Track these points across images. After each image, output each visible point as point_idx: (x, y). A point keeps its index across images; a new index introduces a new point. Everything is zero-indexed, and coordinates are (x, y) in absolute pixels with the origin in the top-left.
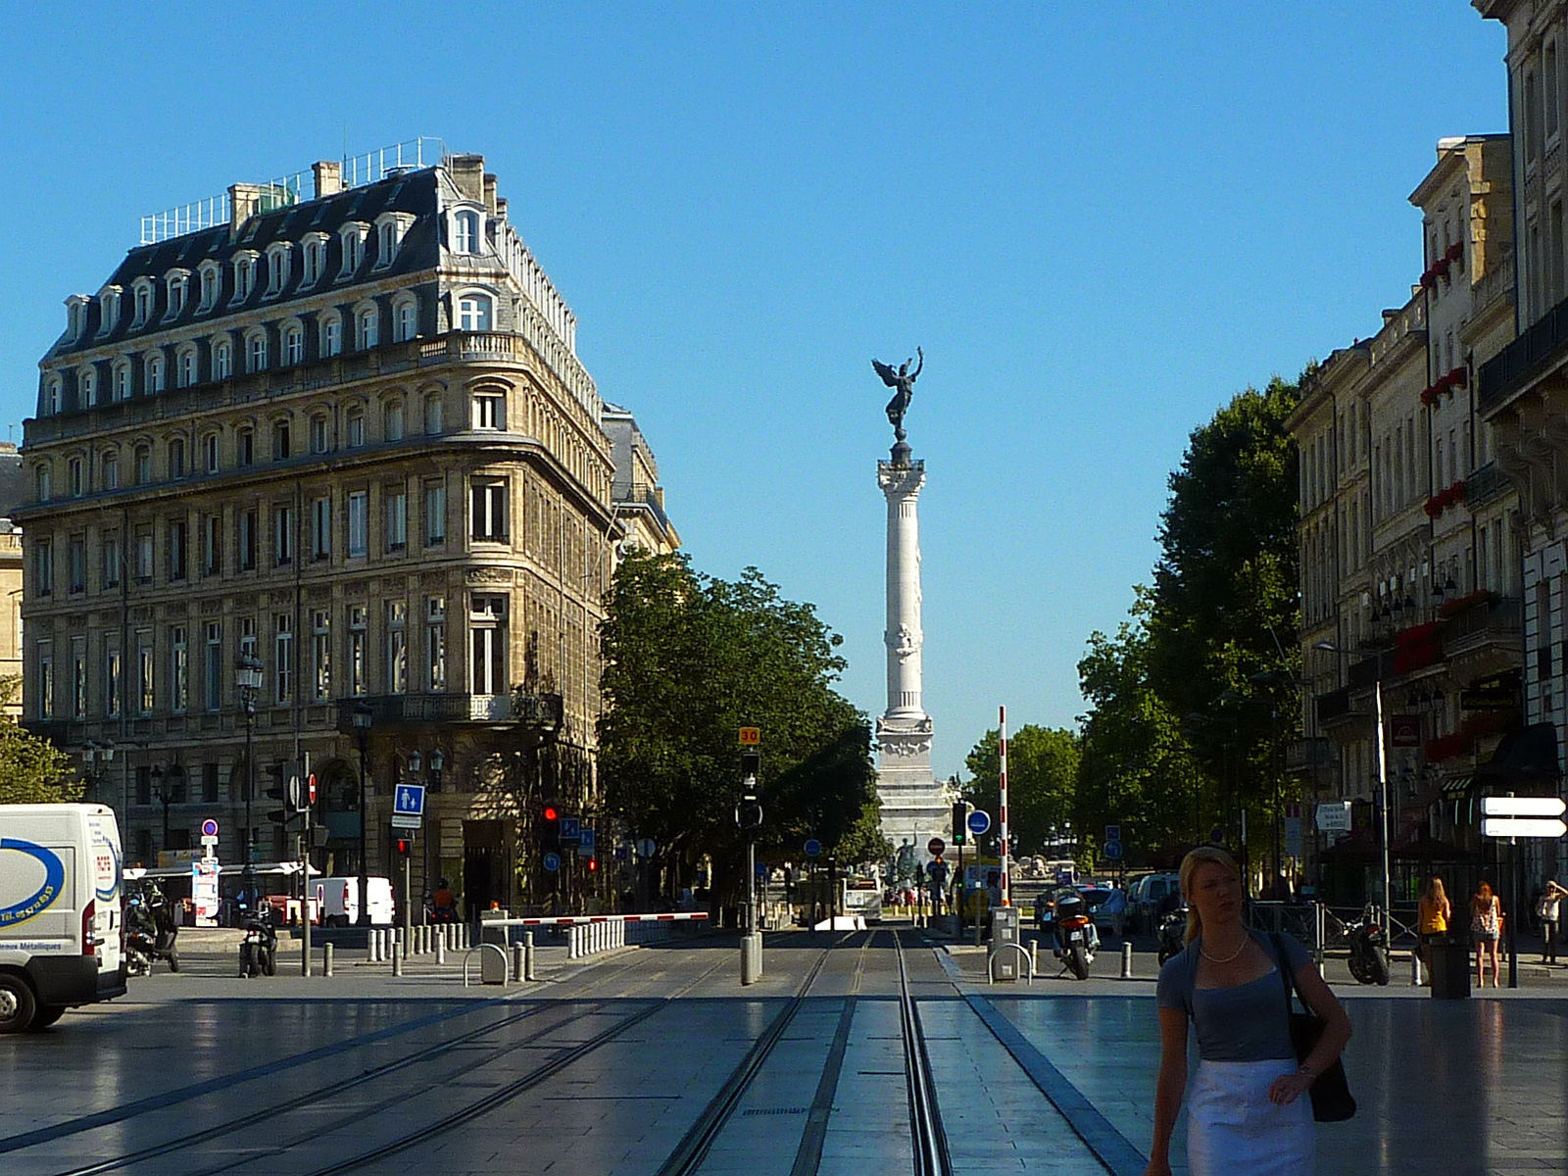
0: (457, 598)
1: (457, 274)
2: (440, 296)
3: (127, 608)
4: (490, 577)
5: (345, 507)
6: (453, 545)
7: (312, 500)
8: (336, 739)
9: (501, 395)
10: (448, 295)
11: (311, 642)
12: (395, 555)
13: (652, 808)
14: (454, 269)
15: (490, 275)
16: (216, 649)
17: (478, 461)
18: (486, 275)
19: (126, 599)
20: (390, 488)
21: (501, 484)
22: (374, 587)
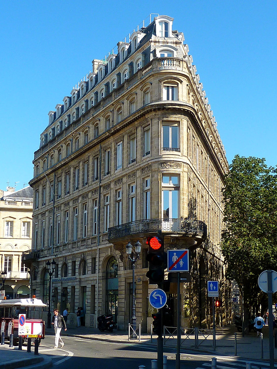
0: (156, 176)
1: (159, 42)
2: (151, 51)
3: (54, 207)
4: (171, 166)
5: (116, 150)
6: (154, 152)
7: (105, 151)
8: (111, 247)
9: (176, 86)
10: (155, 51)
11: (104, 208)
12: (133, 164)
13: (251, 273)
14: (157, 40)
15: (173, 43)
16: (77, 217)
17: (165, 114)
18: (171, 43)
19: (54, 204)
20: (132, 136)
21: (176, 125)
22: (125, 180)
